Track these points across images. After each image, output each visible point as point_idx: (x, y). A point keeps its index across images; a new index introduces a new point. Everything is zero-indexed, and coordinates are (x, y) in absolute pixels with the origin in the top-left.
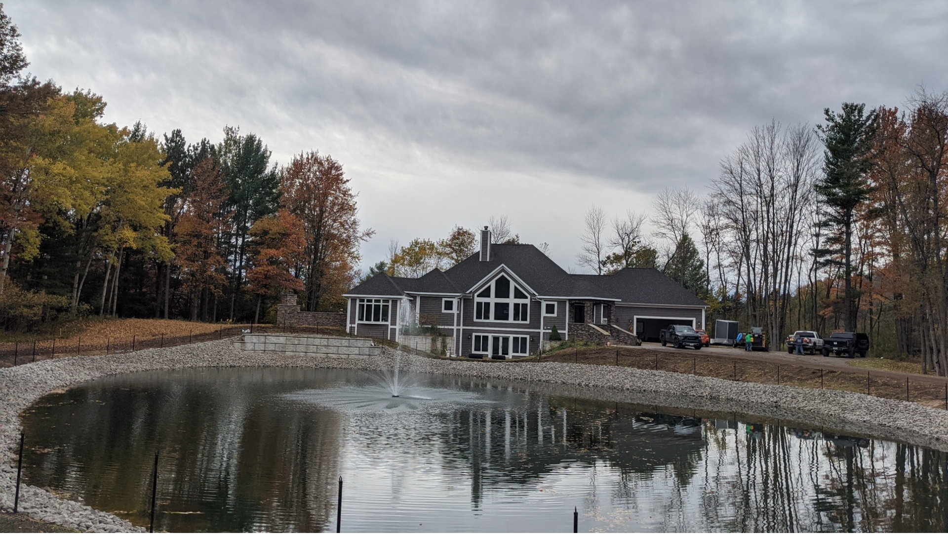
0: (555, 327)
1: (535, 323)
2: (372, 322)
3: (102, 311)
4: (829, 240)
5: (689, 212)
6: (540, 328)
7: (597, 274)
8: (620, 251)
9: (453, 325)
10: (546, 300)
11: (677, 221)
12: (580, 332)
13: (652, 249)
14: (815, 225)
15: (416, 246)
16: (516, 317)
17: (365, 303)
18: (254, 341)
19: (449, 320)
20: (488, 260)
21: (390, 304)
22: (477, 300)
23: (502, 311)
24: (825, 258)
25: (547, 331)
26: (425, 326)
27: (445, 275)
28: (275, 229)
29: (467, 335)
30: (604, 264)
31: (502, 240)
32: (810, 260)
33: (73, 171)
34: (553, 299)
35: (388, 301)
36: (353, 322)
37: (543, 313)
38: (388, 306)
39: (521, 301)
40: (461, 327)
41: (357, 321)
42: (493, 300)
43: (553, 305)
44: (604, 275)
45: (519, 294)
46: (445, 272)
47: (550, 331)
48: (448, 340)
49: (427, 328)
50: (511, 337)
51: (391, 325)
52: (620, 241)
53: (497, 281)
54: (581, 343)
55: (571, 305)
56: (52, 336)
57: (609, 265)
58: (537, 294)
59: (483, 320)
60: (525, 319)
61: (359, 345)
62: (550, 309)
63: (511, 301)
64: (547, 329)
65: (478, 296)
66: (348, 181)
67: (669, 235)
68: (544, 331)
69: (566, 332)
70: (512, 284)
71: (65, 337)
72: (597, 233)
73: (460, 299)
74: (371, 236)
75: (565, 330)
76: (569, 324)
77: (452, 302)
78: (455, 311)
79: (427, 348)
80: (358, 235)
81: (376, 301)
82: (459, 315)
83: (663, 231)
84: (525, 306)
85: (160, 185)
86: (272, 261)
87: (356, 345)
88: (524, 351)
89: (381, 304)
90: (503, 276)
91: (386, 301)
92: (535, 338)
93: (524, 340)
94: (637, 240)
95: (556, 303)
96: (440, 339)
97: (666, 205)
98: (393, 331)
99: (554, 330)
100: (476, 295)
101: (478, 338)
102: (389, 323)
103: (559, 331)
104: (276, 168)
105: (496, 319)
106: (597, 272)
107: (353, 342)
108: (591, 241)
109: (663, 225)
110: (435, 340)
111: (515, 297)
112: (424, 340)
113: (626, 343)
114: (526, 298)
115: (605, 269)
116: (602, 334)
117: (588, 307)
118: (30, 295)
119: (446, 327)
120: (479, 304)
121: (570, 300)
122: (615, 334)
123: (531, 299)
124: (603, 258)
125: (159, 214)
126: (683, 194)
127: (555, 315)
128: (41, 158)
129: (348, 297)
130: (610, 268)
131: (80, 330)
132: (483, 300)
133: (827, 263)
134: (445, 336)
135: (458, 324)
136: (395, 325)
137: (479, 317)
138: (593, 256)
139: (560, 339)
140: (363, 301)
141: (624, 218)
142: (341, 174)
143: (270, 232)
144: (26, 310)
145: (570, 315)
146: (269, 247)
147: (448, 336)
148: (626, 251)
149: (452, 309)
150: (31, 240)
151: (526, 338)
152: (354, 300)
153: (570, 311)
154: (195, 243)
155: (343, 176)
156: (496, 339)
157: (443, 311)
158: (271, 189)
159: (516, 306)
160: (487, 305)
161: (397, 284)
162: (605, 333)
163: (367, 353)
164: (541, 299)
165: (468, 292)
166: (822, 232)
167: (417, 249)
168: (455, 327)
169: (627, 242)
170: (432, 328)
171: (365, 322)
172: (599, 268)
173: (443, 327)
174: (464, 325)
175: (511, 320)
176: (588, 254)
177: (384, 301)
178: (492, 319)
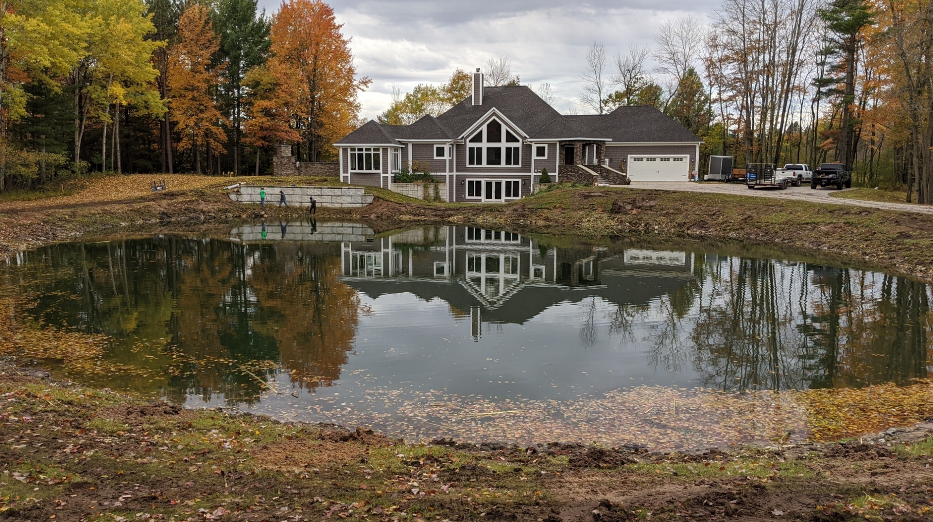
0: (545, 169)
1: (526, 167)
2: (365, 171)
3: (104, 168)
4: (834, 68)
5: (692, 45)
6: (530, 172)
7: (597, 114)
8: (621, 88)
9: (445, 172)
10: (536, 143)
11: (679, 55)
12: (570, 173)
13: (655, 85)
14: (821, 53)
15: (418, 92)
16: (508, 162)
17: (357, 152)
18: (250, 192)
19: (441, 166)
20: (481, 104)
21: (381, 152)
22: (469, 145)
23: (494, 156)
24: (827, 88)
25: (538, 174)
26: (418, 173)
27: (437, 121)
28: (266, 79)
29: (461, 181)
30: (606, 102)
31: (502, 82)
32: (812, 91)
33: (47, 28)
34: (544, 142)
35: (378, 150)
36: (346, 171)
37: (534, 156)
38: (379, 154)
39: (512, 145)
40: (455, 173)
41: (350, 171)
42: (485, 145)
43: (544, 148)
44: (606, 115)
45: (510, 138)
46: (437, 118)
47: (541, 174)
48: (441, 187)
49: (419, 175)
50: (504, 181)
51: (383, 173)
52: (622, 78)
53: (488, 125)
54: (570, 184)
55: (561, 146)
56: (54, 194)
57: (611, 104)
58: (528, 137)
59: (475, 166)
60: (516, 163)
61: (351, 194)
62: (540, 151)
63: (503, 145)
64: (538, 172)
65: (470, 141)
66: (341, 26)
67: (671, 70)
68: (535, 174)
69: (557, 174)
70: (504, 128)
71: (69, 194)
72: (598, 71)
73: (453, 145)
74: (368, 85)
75: (555, 172)
76: (559, 166)
77: (443, 148)
78: (446, 157)
79: (419, 195)
80: (355, 83)
81: (367, 150)
82: (451, 161)
83: (665, 65)
84: (516, 149)
85: (146, 38)
86: (267, 112)
87: (348, 194)
88: (516, 194)
89: (372, 152)
90: (494, 120)
91: (377, 149)
92: (526, 181)
93: (516, 183)
94: (639, 76)
95: (546, 146)
96: (432, 186)
97: (668, 38)
98: (386, 178)
99: (545, 172)
100: (468, 140)
101: (471, 183)
102: (381, 171)
103: (549, 174)
104: (264, 14)
105: (488, 164)
106: (598, 111)
107: (345, 191)
108: (592, 80)
109: (666, 59)
110: (427, 188)
111: (507, 141)
112: (416, 187)
113: (615, 183)
114: (518, 141)
115: (607, 108)
116: (590, 174)
117: (578, 149)
118: (24, 154)
119: (438, 174)
120: (471, 149)
121: (560, 142)
122: (605, 174)
123: (523, 143)
124: (604, 97)
125: (147, 68)
126: (686, 26)
127: (546, 158)
128: (13, 15)
129: (339, 147)
130: (612, 107)
131: (83, 187)
132: (475, 145)
133: (830, 92)
134: (437, 182)
135: (451, 170)
136: (387, 173)
137: (471, 162)
138: (595, 95)
139: (549, 182)
140: (354, 150)
141: (626, 56)
142: (333, 18)
143: (261, 83)
144: (23, 169)
145: (560, 157)
146: (263, 98)
147: (440, 182)
148: (627, 89)
149: (443, 156)
150: (17, 100)
151: (518, 182)
152: (345, 150)
153: (560, 153)
154: (190, 97)
155: (335, 21)
156: (489, 184)
157: (435, 158)
158: (262, 37)
159: (508, 150)
160: (479, 150)
161: (388, 131)
162: (594, 173)
163: (360, 201)
164: (531, 142)
165: (460, 137)
166: (828, 60)
167: (419, 96)
168: (447, 174)
169: (629, 79)
170: (425, 175)
171: (357, 171)
172: (601, 107)
173: (435, 174)
174: (457, 171)
175: (503, 164)
176: (589, 93)
177: (375, 150)
178: (484, 164)
